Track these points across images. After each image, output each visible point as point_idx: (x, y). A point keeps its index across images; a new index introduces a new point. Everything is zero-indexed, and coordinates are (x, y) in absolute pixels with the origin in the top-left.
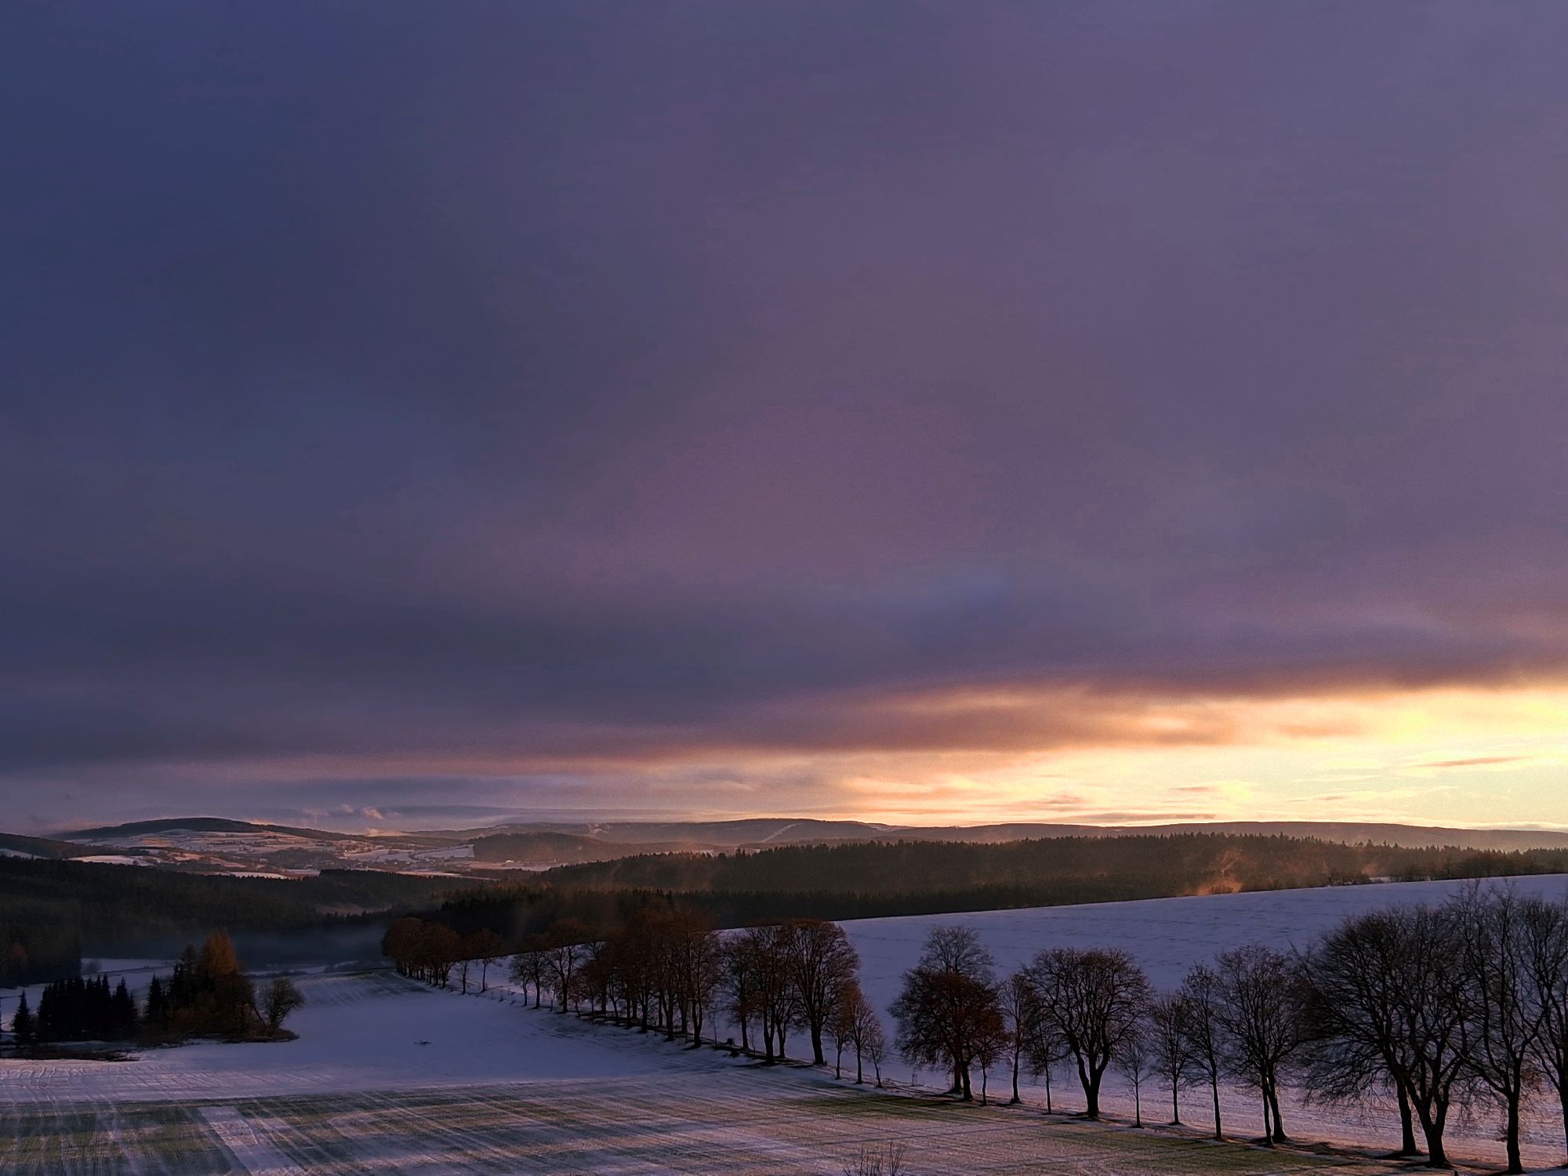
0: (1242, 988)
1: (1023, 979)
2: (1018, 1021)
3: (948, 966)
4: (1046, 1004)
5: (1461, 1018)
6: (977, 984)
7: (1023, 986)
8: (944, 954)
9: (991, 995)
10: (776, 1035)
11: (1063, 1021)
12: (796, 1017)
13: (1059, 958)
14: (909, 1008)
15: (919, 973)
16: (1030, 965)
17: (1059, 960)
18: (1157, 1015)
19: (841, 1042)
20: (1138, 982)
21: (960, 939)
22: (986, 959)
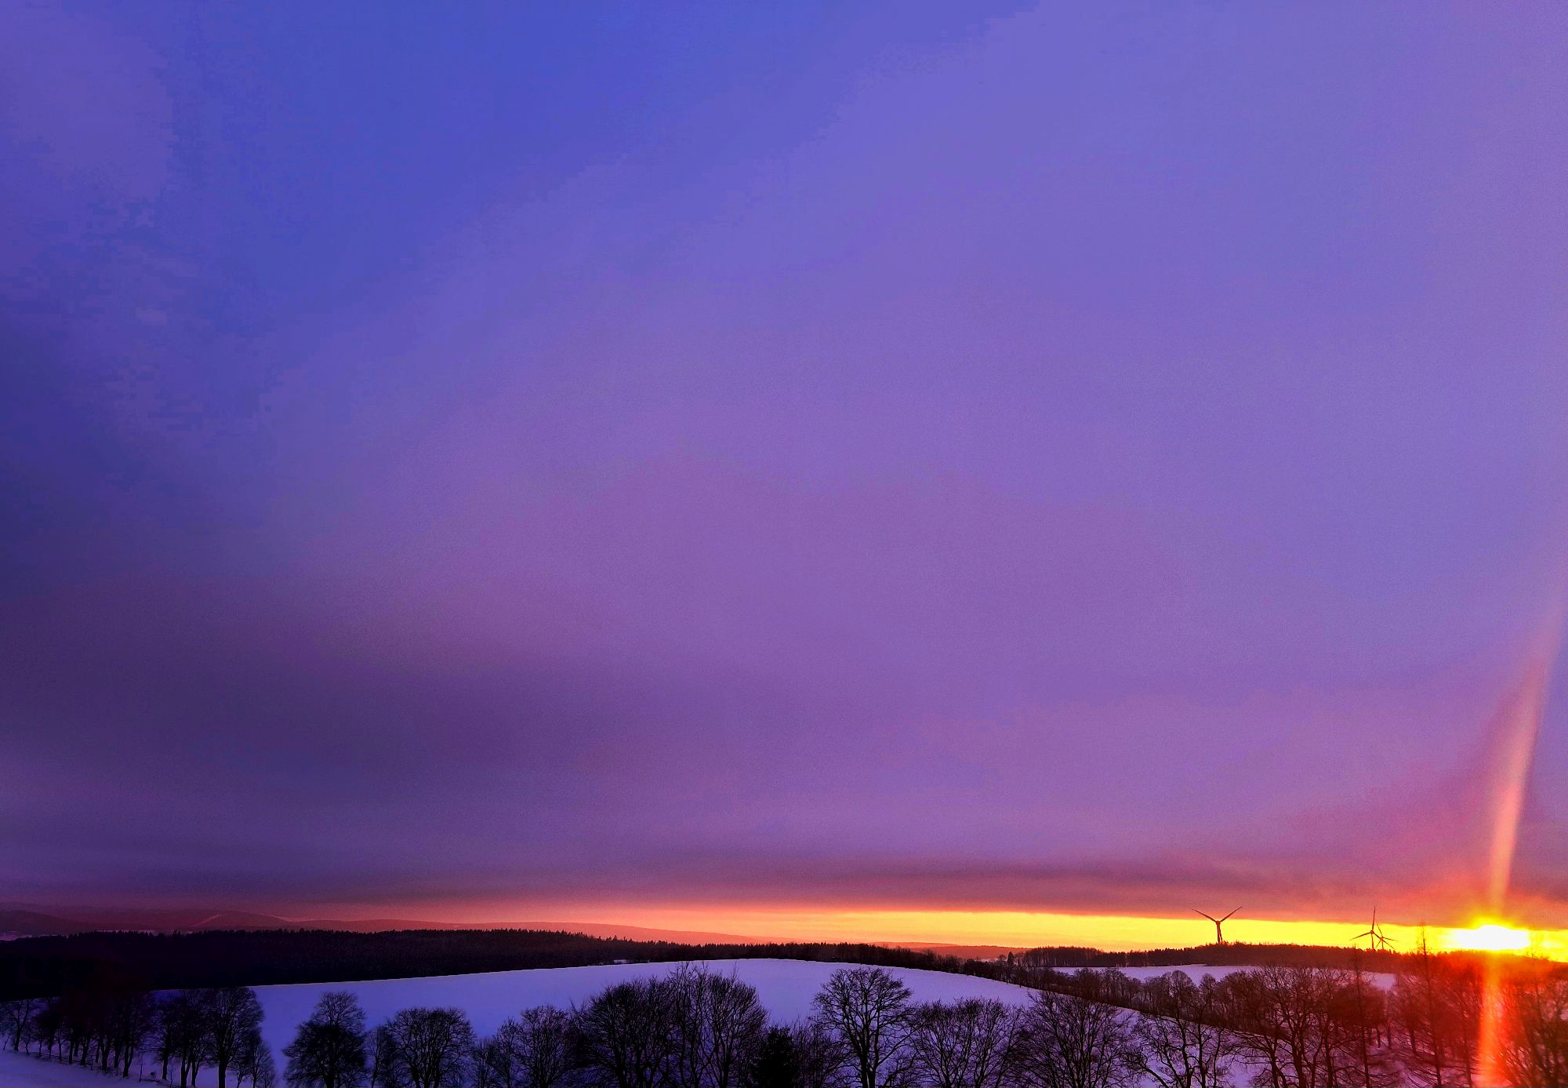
0: (536, 1034)
1: (386, 1029)
2: (377, 1059)
3: (332, 1020)
4: (400, 1047)
5: (667, 1053)
6: (351, 1033)
7: (385, 1036)
8: (332, 1010)
9: (361, 1040)
10: (191, 1071)
11: (411, 1059)
12: (209, 1057)
13: (414, 1013)
14: (299, 1051)
15: (310, 1024)
16: (393, 1019)
17: (414, 1017)
18: (477, 1053)
19: (242, 1075)
20: (466, 1029)
21: (344, 999)
22: (360, 1015)
